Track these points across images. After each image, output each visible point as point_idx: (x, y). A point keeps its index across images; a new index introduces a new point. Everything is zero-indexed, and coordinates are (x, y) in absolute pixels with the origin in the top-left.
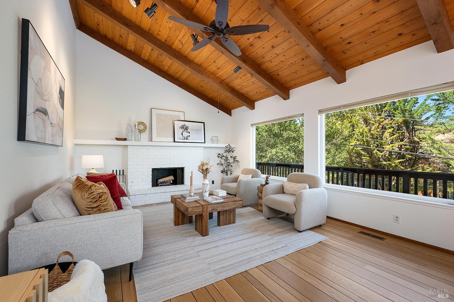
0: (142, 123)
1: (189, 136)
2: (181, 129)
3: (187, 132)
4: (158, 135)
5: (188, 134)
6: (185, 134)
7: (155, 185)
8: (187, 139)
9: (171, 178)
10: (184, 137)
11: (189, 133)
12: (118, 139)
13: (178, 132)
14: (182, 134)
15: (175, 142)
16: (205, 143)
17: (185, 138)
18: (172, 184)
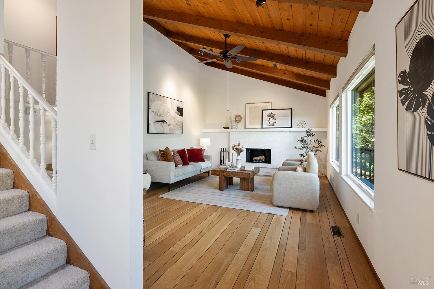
0: (239, 116)
1: (276, 122)
2: (268, 117)
3: (274, 119)
4: (250, 124)
5: (275, 121)
6: (272, 121)
7: (249, 161)
8: (273, 125)
9: (263, 157)
10: (270, 124)
11: (276, 119)
12: (225, 128)
13: (266, 119)
14: (269, 121)
15: (262, 128)
16: (291, 127)
17: (272, 124)
18: (263, 162)
